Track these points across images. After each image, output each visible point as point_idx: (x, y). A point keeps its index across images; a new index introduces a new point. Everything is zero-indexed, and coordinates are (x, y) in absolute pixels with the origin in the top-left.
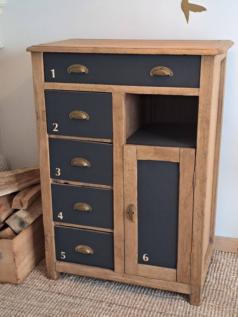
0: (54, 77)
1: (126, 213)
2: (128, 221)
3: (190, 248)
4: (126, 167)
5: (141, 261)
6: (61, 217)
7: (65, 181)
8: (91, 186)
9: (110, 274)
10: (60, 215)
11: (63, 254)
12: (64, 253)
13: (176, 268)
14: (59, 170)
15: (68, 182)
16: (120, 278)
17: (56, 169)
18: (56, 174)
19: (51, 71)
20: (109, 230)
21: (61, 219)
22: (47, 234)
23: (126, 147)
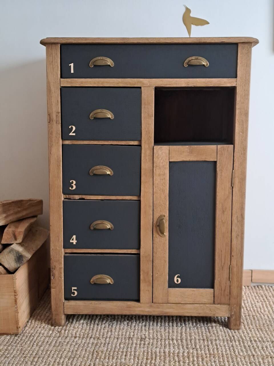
0: (72, 72)
1: (155, 227)
2: (158, 236)
3: (229, 259)
4: (157, 171)
5: (172, 285)
6: (74, 242)
7: (80, 196)
8: (113, 199)
9: (134, 307)
10: (73, 240)
11: (74, 290)
12: (76, 288)
13: (212, 287)
14: (74, 182)
15: (84, 197)
16: (147, 310)
17: (71, 181)
18: (70, 188)
19: (70, 65)
20: (134, 250)
21: (74, 244)
22: (55, 266)
23: (157, 148)
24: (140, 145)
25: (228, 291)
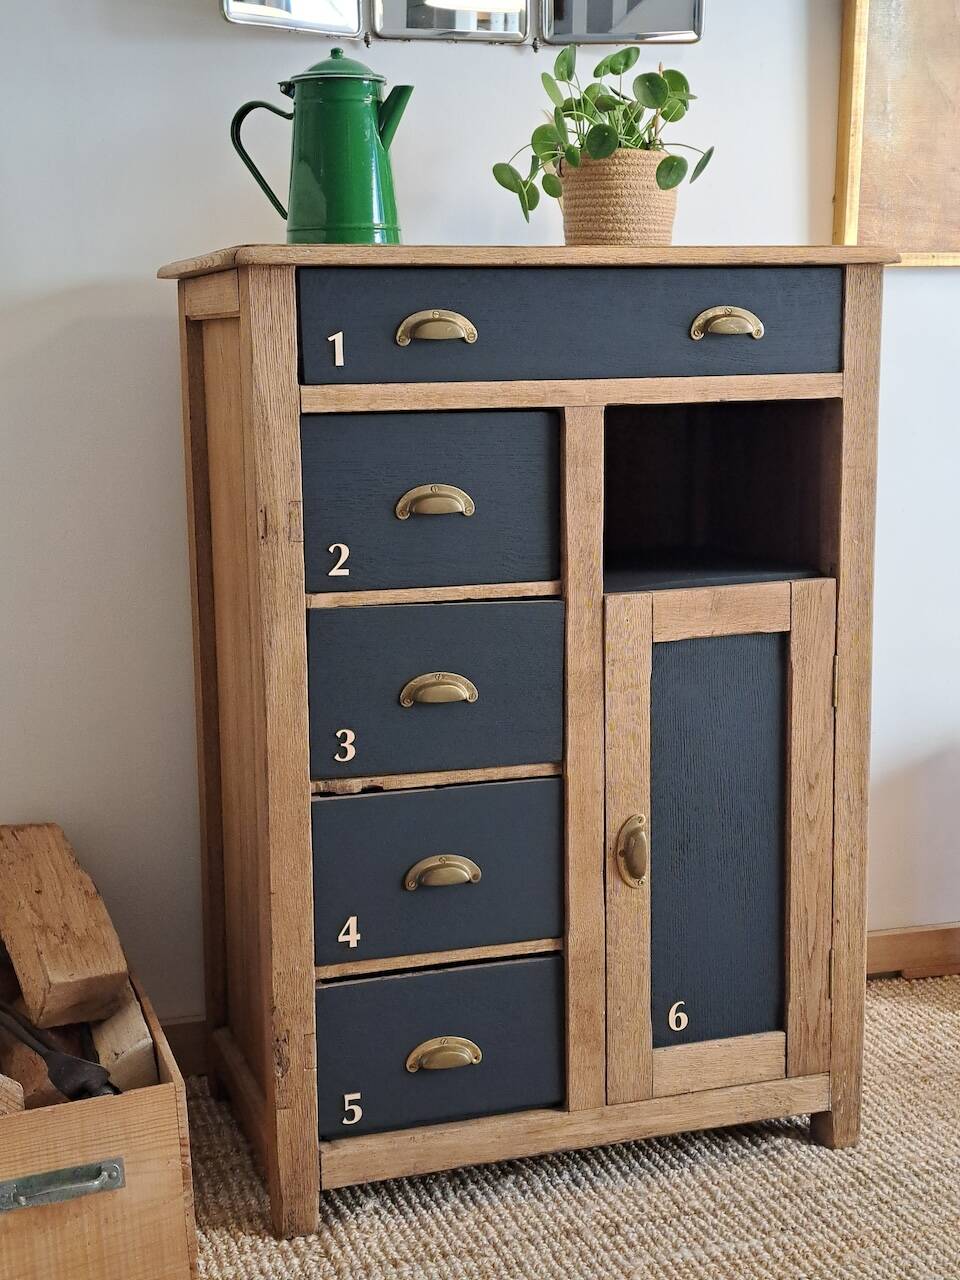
0: (340, 361)
1: (611, 859)
2: (620, 885)
3: (828, 932)
4: (615, 676)
6: (354, 939)
7: (367, 782)
8: (477, 780)
9: (551, 1126)
10: (347, 932)
11: (351, 1102)
12: (357, 1096)
14: (351, 736)
15: (378, 781)
16: (591, 1129)
17: (339, 734)
18: (337, 757)
19: (330, 339)
20: (544, 941)
21: (351, 946)
22: (287, 1031)
23: (615, 601)
24: (560, 596)
25: (824, 1031)
